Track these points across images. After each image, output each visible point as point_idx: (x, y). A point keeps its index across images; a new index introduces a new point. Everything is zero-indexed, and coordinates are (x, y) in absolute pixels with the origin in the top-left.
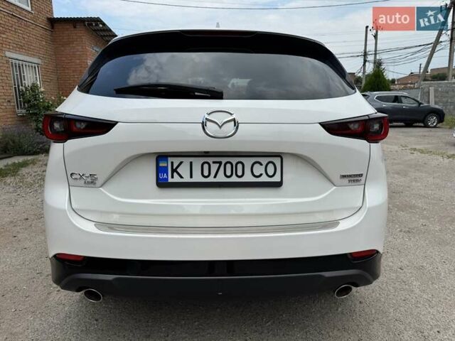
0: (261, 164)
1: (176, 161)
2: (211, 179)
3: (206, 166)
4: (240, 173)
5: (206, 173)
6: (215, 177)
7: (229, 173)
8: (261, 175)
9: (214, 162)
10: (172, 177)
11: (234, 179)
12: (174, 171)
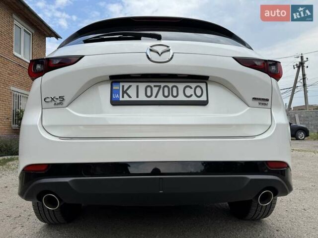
0: (191, 88)
1: (126, 85)
2: (153, 99)
3: (149, 89)
4: (175, 94)
5: (149, 94)
6: (156, 97)
7: (166, 94)
8: (191, 95)
9: (155, 86)
10: (123, 97)
11: (171, 98)
12: (124, 92)
